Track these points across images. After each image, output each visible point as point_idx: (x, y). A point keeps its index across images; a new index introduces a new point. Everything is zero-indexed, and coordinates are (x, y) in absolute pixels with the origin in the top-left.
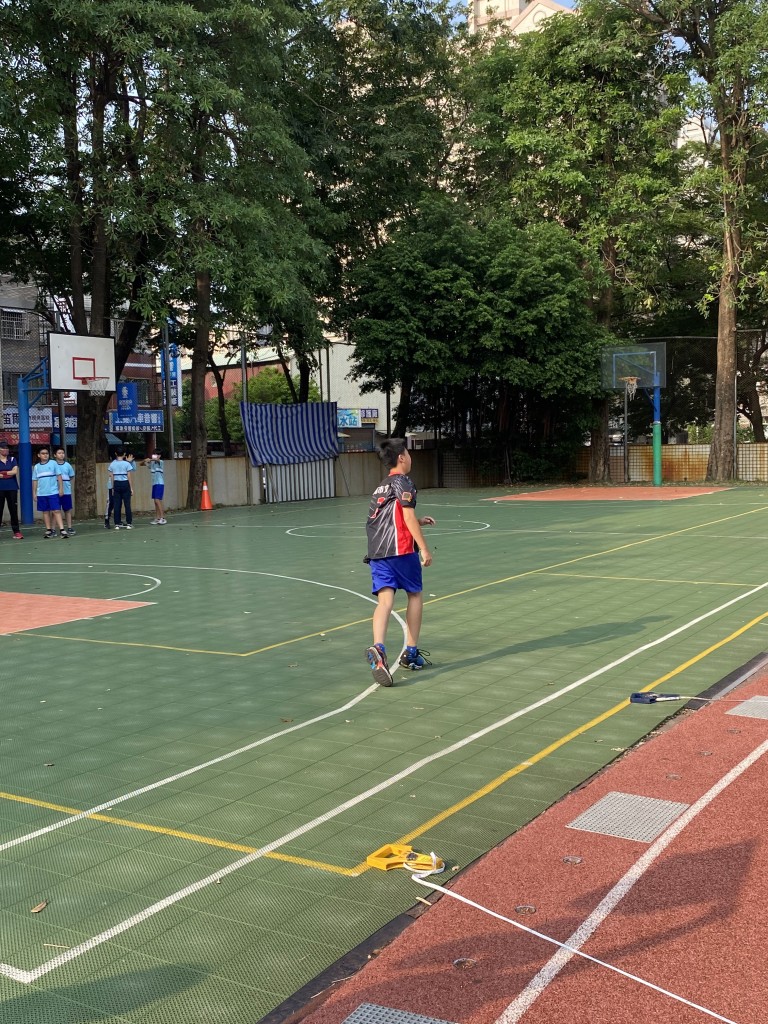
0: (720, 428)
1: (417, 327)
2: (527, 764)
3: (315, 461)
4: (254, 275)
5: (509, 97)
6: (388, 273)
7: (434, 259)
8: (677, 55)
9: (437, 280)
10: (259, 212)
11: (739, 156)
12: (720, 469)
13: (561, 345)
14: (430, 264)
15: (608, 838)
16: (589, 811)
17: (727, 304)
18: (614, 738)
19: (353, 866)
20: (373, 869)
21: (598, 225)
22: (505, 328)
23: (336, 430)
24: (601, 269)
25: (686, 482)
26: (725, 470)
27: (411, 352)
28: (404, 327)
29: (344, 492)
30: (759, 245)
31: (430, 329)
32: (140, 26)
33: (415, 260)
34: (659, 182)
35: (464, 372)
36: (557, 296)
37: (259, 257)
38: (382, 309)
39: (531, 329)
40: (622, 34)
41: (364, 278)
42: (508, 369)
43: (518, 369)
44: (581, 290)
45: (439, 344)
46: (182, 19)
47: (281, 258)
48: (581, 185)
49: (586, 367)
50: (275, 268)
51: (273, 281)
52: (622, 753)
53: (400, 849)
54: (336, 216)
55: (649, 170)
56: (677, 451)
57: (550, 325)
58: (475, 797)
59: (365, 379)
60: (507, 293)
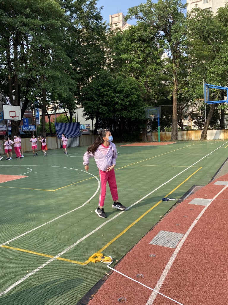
0: (174, 128)
1: (100, 103)
2: (135, 222)
3: (74, 137)
4: (57, 89)
5: (121, 46)
6: (92, 90)
7: (103, 86)
8: (162, 36)
9: (104, 91)
10: (58, 73)
11: (178, 60)
12: (174, 137)
13: (135, 107)
14: (102, 87)
15: (162, 247)
16: (155, 238)
17: (175, 97)
18: (159, 212)
19: (84, 261)
20: (91, 262)
21: (143, 77)
22: (121, 103)
23: (80, 129)
24: (145, 89)
25: (166, 141)
26: (175, 138)
27: (98, 110)
28: (96, 103)
29: (82, 145)
30: (183, 83)
31: (103, 104)
32: (25, 25)
33: (98, 86)
34: (158, 67)
35: (111, 115)
36: (134, 95)
37: (59, 85)
38: (90, 99)
39: (128, 103)
40: (149, 30)
41: (86, 91)
42: (122, 114)
43: (125, 113)
44: (140, 94)
45: (105, 107)
46: (36, 23)
47: (64, 85)
48: (139, 68)
49: (142, 113)
50: (63, 87)
51: (62, 91)
52: (162, 217)
53: (99, 255)
54: (78, 75)
55: (155, 64)
56: (164, 134)
57: (133, 102)
58: (121, 235)
59: (86, 117)
60: (122, 94)
